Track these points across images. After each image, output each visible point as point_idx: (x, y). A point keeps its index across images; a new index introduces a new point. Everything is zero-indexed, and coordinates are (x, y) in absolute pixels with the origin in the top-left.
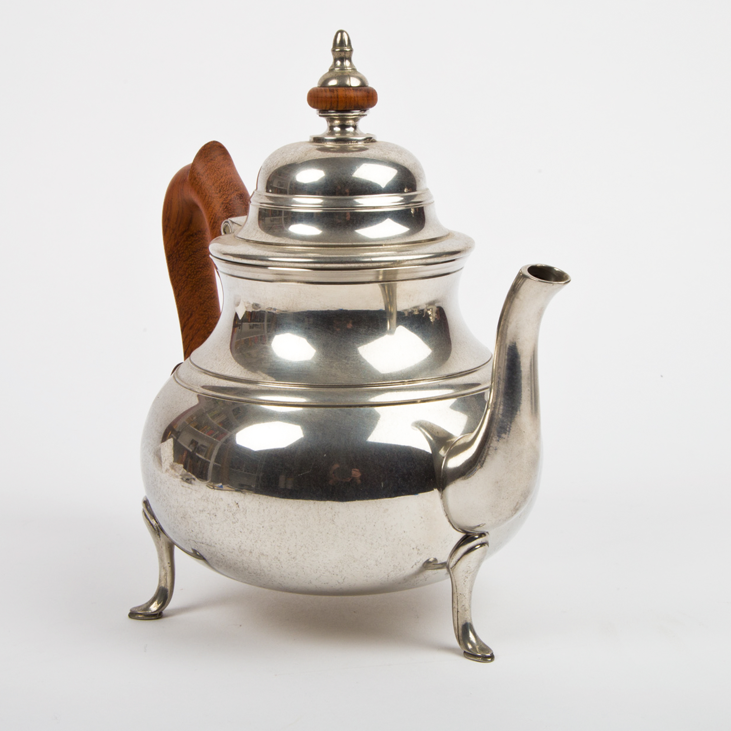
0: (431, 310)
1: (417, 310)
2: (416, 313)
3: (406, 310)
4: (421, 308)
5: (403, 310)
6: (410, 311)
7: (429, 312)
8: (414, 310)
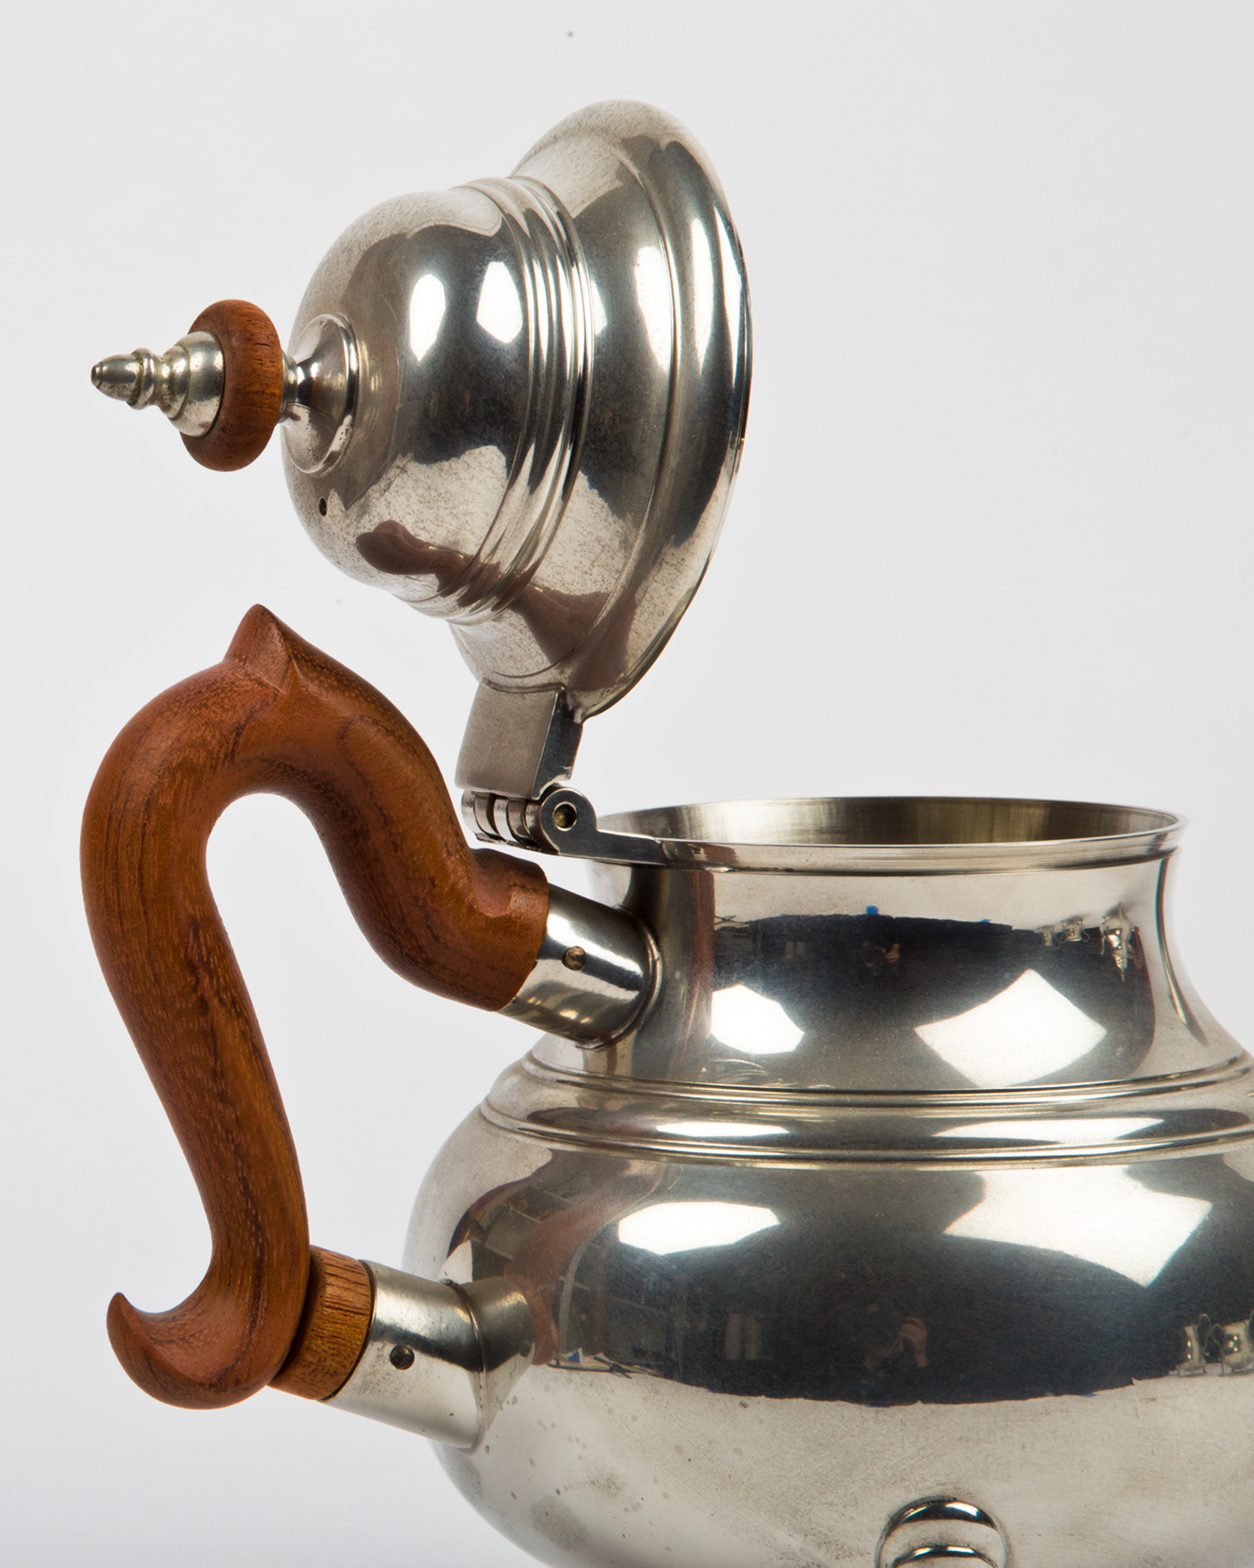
0: (1118, 932)
1: (1077, 929)
2: (1075, 938)
3: (1046, 927)
4: (1089, 923)
5: (1039, 929)
6: (1059, 929)
7: (1113, 939)
8: (1071, 927)
